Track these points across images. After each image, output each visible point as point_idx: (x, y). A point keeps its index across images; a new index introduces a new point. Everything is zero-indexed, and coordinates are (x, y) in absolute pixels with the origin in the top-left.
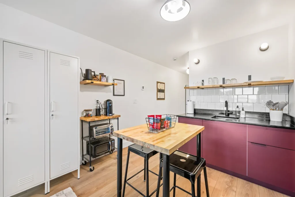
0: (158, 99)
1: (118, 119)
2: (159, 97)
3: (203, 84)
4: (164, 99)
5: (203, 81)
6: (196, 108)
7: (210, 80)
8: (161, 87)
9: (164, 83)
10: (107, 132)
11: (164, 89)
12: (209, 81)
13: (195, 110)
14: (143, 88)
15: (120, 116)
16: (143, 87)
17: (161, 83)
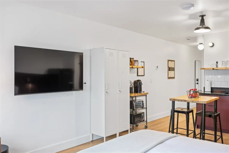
0: (169, 78)
1: (146, 96)
2: (169, 76)
3: (217, 66)
4: (174, 78)
5: (217, 62)
6: (213, 86)
7: (224, 62)
8: (171, 65)
9: (174, 61)
10: (138, 106)
11: (174, 67)
12: (222, 64)
13: (212, 88)
14: (157, 68)
15: (148, 93)
16: (157, 66)
17: (171, 61)
